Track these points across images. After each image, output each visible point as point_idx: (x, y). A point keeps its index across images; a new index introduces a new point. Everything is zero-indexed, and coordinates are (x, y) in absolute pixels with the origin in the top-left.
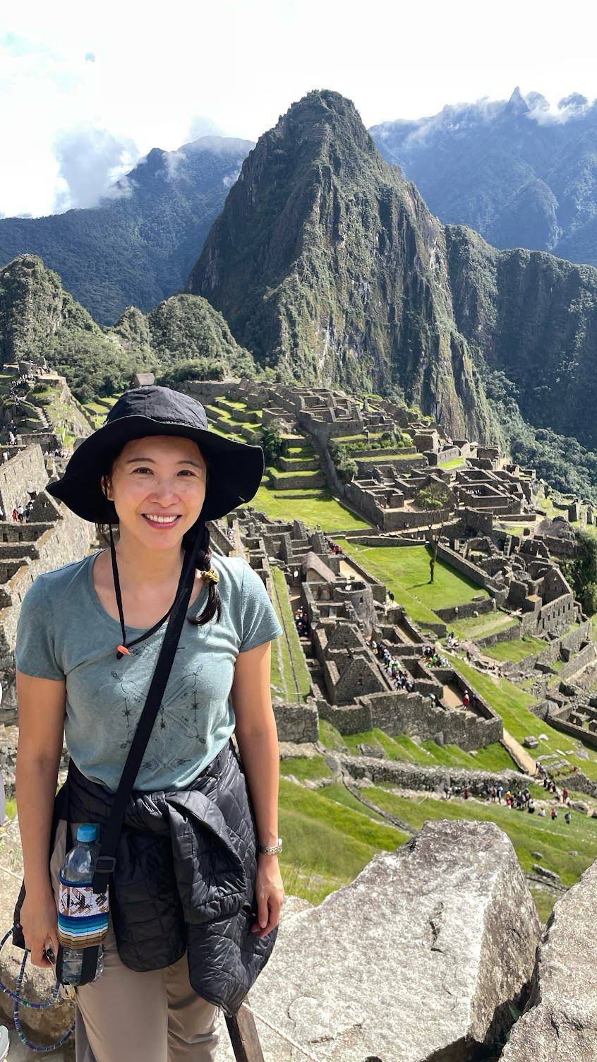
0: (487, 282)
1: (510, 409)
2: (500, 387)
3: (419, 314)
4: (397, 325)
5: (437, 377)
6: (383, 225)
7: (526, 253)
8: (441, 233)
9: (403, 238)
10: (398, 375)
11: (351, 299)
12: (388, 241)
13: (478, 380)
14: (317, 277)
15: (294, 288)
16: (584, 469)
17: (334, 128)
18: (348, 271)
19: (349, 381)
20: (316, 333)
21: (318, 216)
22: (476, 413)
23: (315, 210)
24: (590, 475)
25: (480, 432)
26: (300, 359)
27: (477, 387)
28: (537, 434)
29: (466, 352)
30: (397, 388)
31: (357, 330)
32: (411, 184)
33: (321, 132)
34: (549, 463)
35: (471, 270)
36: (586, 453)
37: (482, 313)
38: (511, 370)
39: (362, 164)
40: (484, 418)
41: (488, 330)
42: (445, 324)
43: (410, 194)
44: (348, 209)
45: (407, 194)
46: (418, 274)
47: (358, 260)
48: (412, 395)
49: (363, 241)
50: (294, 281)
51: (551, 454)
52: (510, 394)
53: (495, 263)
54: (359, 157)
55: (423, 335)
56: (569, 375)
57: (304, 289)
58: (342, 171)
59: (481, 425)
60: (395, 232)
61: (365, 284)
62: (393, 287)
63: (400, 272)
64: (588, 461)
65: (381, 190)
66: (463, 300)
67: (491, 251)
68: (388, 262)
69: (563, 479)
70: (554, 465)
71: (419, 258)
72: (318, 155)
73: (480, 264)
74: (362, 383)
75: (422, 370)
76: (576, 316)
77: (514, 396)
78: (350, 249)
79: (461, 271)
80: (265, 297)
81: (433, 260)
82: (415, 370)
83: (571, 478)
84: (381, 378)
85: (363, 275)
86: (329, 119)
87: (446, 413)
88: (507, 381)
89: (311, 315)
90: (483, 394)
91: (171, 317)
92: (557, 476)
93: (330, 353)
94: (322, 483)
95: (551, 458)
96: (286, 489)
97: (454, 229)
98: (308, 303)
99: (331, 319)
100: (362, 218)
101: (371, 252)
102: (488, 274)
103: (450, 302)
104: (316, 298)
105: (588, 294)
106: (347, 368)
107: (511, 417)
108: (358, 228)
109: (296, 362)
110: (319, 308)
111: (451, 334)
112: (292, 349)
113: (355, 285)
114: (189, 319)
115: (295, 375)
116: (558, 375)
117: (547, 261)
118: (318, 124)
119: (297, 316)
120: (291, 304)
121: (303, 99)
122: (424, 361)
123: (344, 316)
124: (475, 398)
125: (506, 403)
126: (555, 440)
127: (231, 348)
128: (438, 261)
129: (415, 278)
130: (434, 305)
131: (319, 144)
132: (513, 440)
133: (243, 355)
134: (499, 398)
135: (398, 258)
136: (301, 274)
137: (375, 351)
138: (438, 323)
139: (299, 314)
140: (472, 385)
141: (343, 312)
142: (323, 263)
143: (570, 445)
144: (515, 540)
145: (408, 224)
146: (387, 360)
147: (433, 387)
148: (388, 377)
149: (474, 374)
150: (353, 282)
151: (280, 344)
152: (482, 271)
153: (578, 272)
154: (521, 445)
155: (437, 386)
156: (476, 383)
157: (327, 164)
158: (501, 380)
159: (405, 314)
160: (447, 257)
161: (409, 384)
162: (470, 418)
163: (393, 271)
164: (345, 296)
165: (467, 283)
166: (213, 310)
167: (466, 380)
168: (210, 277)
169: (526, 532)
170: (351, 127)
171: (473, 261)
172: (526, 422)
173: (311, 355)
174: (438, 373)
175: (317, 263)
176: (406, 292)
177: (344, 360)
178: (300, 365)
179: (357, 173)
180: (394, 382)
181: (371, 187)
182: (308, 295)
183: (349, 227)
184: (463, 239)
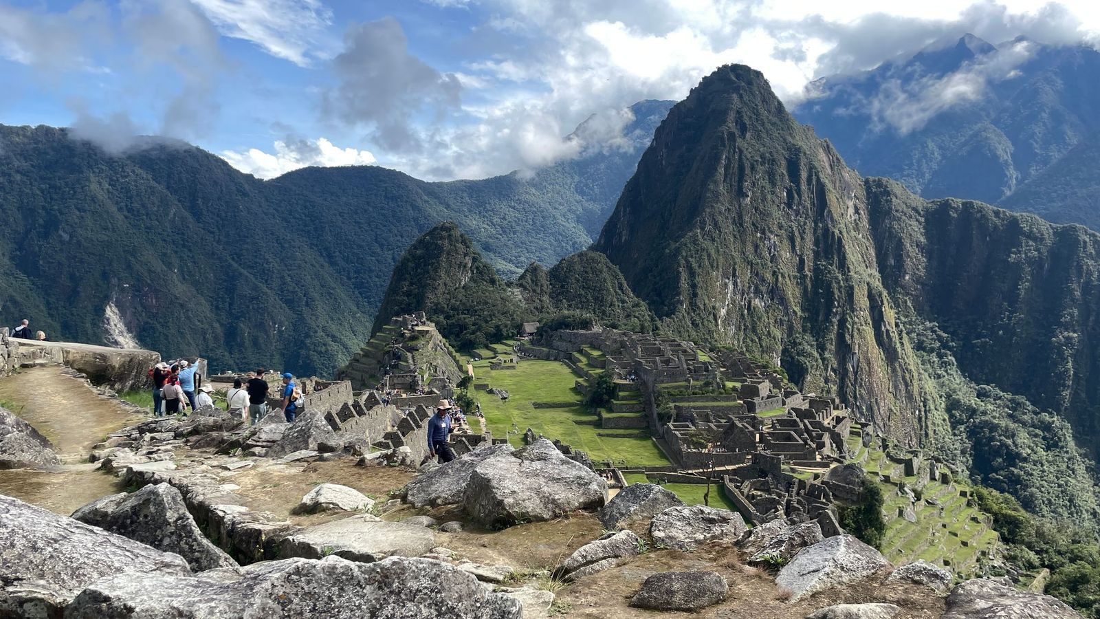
0: (913, 232)
1: (945, 363)
2: (932, 339)
3: (831, 265)
4: (807, 275)
5: (853, 327)
6: (791, 182)
7: (957, 202)
8: (860, 185)
9: (812, 193)
10: (808, 324)
11: (756, 251)
12: (796, 196)
13: (901, 331)
14: (720, 231)
15: (695, 242)
16: (1037, 431)
17: (741, 97)
18: (754, 225)
19: (754, 330)
20: (718, 284)
21: (723, 176)
22: (900, 365)
23: (720, 171)
24: (1044, 438)
25: (907, 385)
26: (699, 308)
27: (901, 339)
28: (979, 391)
29: (885, 302)
30: (808, 337)
31: (763, 280)
32: (826, 141)
33: (730, 101)
34: (992, 423)
35: (895, 220)
36: (1039, 413)
37: (908, 263)
38: (945, 321)
39: (769, 126)
40: (910, 372)
41: (918, 280)
42: (860, 275)
43: (824, 150)
44: (753, 168)
45: (821, 150)
46: (830, 226)
47: (764, 215)
48: (824, 345)
49: (769, 197)
50: (695, 235)
51: (994, 414)
52: (944, 345)
53: (922, 213)
54: (766, 121)
55: (835, 285)
56: (1014, 327)
57: (706, 244)
58: (748, 135)
59: (908, 378)
60: (804, 187)
61: (772, 237)
62: (802, 239)
63: (810, 225)
64: (1042, 422)
65: (789, 149)
66: (887, 249)
67: (919, 201)
68: (797, 215)
69: (1010, 442)
70: (997, 426)
71: (830, 211)
72: (724, 121)
73: (905, 214)
74: (769, 332)
75: (835, 320)
76: (1018, 266)
77: (950, 349)
78: (755, 205)
79: (883, 221)
80: (667, 251)
81: (851, 211)
82: (827, 319)
83: (1019, 441)
84: (791, 329)
85: (769, 228)
86: (737, 89)
87: (864, 365)
88: (942, 333)
89: (712, 267)
90: (908, 346)
91: (570, 271)
92: (1003, 438)
93: (733, 302)
94: (645, 424)
95: (994, 417)
96: (611, 428)
97: (874, 181)
98: (709, 256)
99: (734, 270)
100: (769, 176)
101: (778, 206)
102: (914, 223)
103: (872, 252)
104: (718, 251)
105: (1031, 243)
106: (752, 317)
107: (946, 371)
108: (764, 184)
109: (694, 311)
110: (721, 260)
111: (868, 284)
112: (691, 299)
113: (761, 238)
114: (586, 272)
115: (693, 324)
116: (1001, 327)
117: (980, 210)
118: (726, 95)
119: (697, 268)
120: (692, 257)
121: (714, 73)
122: (837, 311)
123: (749, 267)
124: (899, 350)
125: (940, 356)
126: (1000, 398)
127: (626, 298)
128: (857, 210)
129: (826, 230)
130: (848, 256)
131: (725, 112)
132: (948, 396)
133: (637, 305)
134: (932, 350)
135: (807, 211)
136: (703, 229)
137: (783, 301)
138: (852, 273)
139: (700, 266)
140: (895, 337)
141: (748, 263)
142: (727, 218)
143: (1018, 404)
144: (802, 484)
145: (818, 179)
146: (797, 309)
147: (848, 337)
148: (798, 326)
149: (897, 325)
150: (759, 235)
151: (679, 294)
152: (907, 221)
153: (1017, 221)
154: (958, 401)
155: (852, 336)
156: (900, 335)
157: (734, 130)
158: (934, 332)
159: (815, 264)
160: (867, 208)
161: (822, 334)
162: (894, 370)
163: (802, 223)
164: (750, 249)
165: (890, 233)
166: (610, 264)
167: (887, 331)
168: (621, 232)
169: (816, 476)
170: (759, 95)
171: (897, 211)
172: (965, 377)
173: (711, 305)
174: (854, 323)
175: (720, 218)
176: (816, 243)
177: (749, 309)
178: (699, 314)
179: (764, 135)
180: (805, 331)
181: (779, 147)
182: (710, 248)
183: (754, 185)
184: (885, 190)
